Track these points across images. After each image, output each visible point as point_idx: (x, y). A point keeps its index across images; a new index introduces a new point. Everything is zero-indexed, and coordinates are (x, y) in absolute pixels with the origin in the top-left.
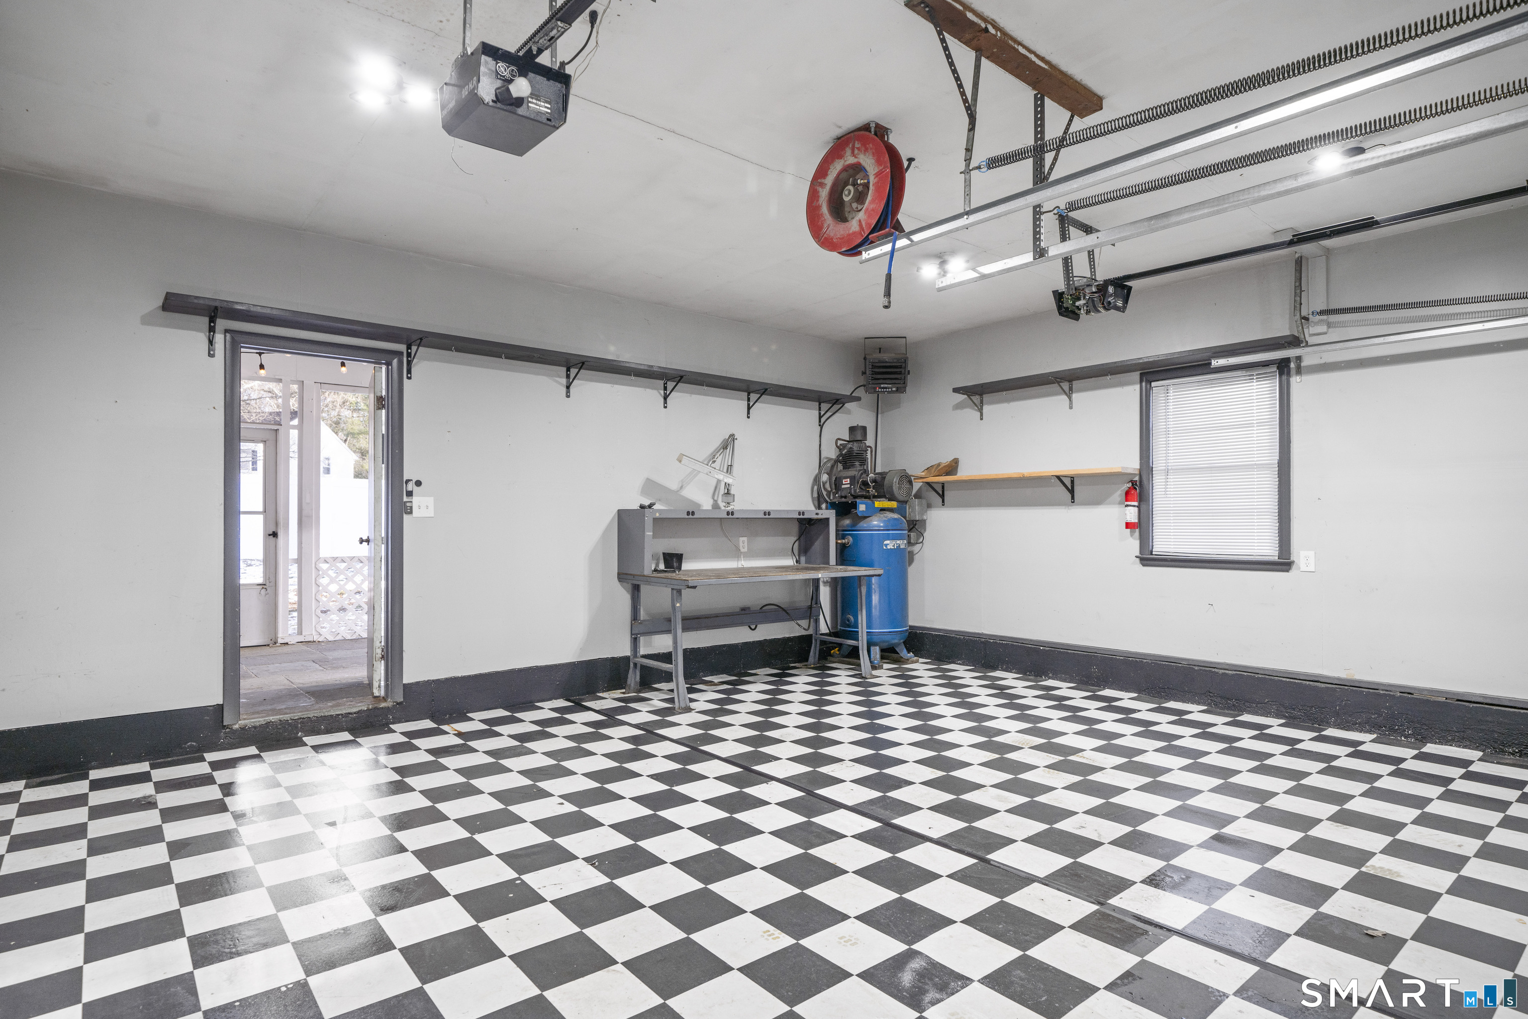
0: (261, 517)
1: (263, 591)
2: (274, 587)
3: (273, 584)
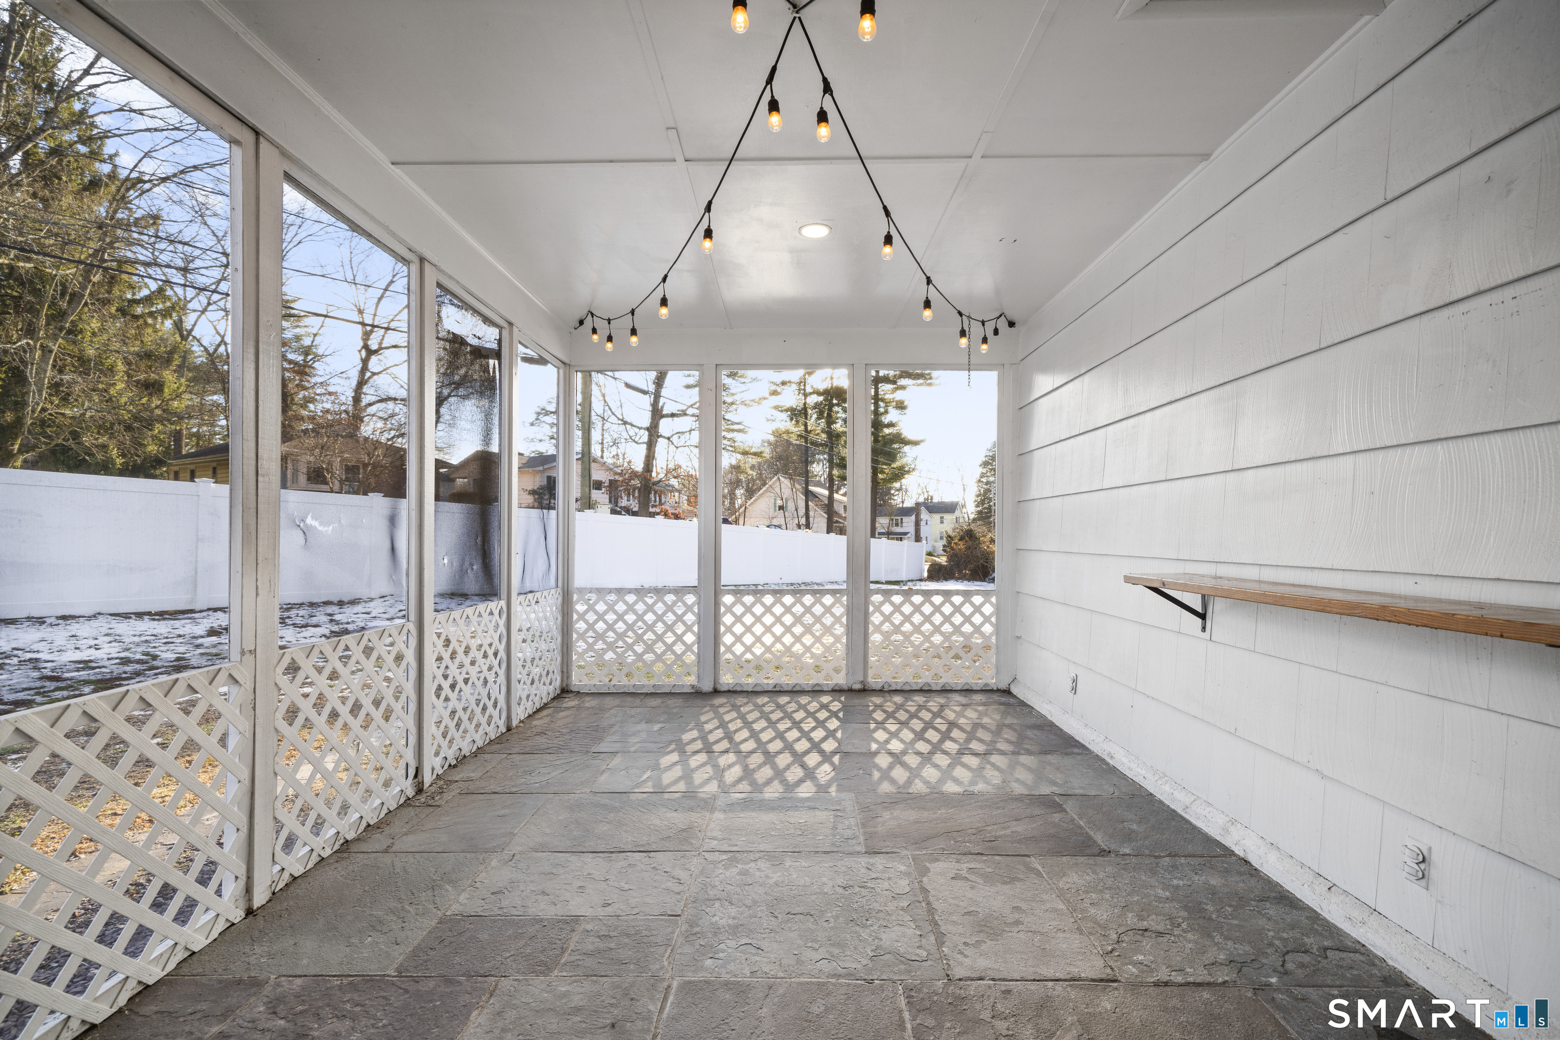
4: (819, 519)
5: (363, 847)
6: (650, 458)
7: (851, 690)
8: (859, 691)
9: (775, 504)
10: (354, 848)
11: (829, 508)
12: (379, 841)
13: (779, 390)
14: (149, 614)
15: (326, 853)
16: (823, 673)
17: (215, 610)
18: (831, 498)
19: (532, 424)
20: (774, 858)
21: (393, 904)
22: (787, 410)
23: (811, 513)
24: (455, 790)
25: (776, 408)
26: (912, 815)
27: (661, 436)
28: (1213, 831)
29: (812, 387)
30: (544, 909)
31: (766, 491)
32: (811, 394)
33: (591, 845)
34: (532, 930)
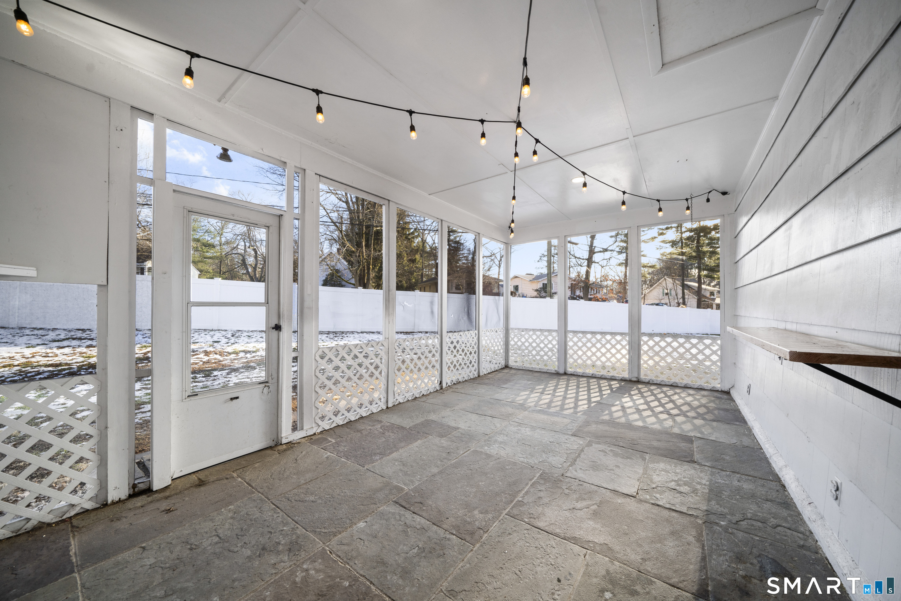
0: (263, 309)
1: (266, 389)
2: (276, 384)
3: (275, 380)
4: (692, 300)
5: (419, 399)
6: (588, 273)
7: (630, 381)
8: (635, 382)
9: (663, 291)
10: (417, 399)
11: (698, 292)
12: (424, 399)
13: (664, 232)
14: (403, 332)
15: (410, 399)
16: (607, 370)
17: (419, 332)
18: (700, 287)
19: (538, 261)
20: (533, 428)
21: (417, 414)
22: (670, 242)
23: (686, 297)
24: (451, 390)
25: (663, 242)
26: (607, 428)
27: (594, 262)
28: (777, 470)
29: (686, 228)
30: (453, 424)
31: (658, 285)
32: (685, 232)
33: (478, 412)
34: (445, 428)
